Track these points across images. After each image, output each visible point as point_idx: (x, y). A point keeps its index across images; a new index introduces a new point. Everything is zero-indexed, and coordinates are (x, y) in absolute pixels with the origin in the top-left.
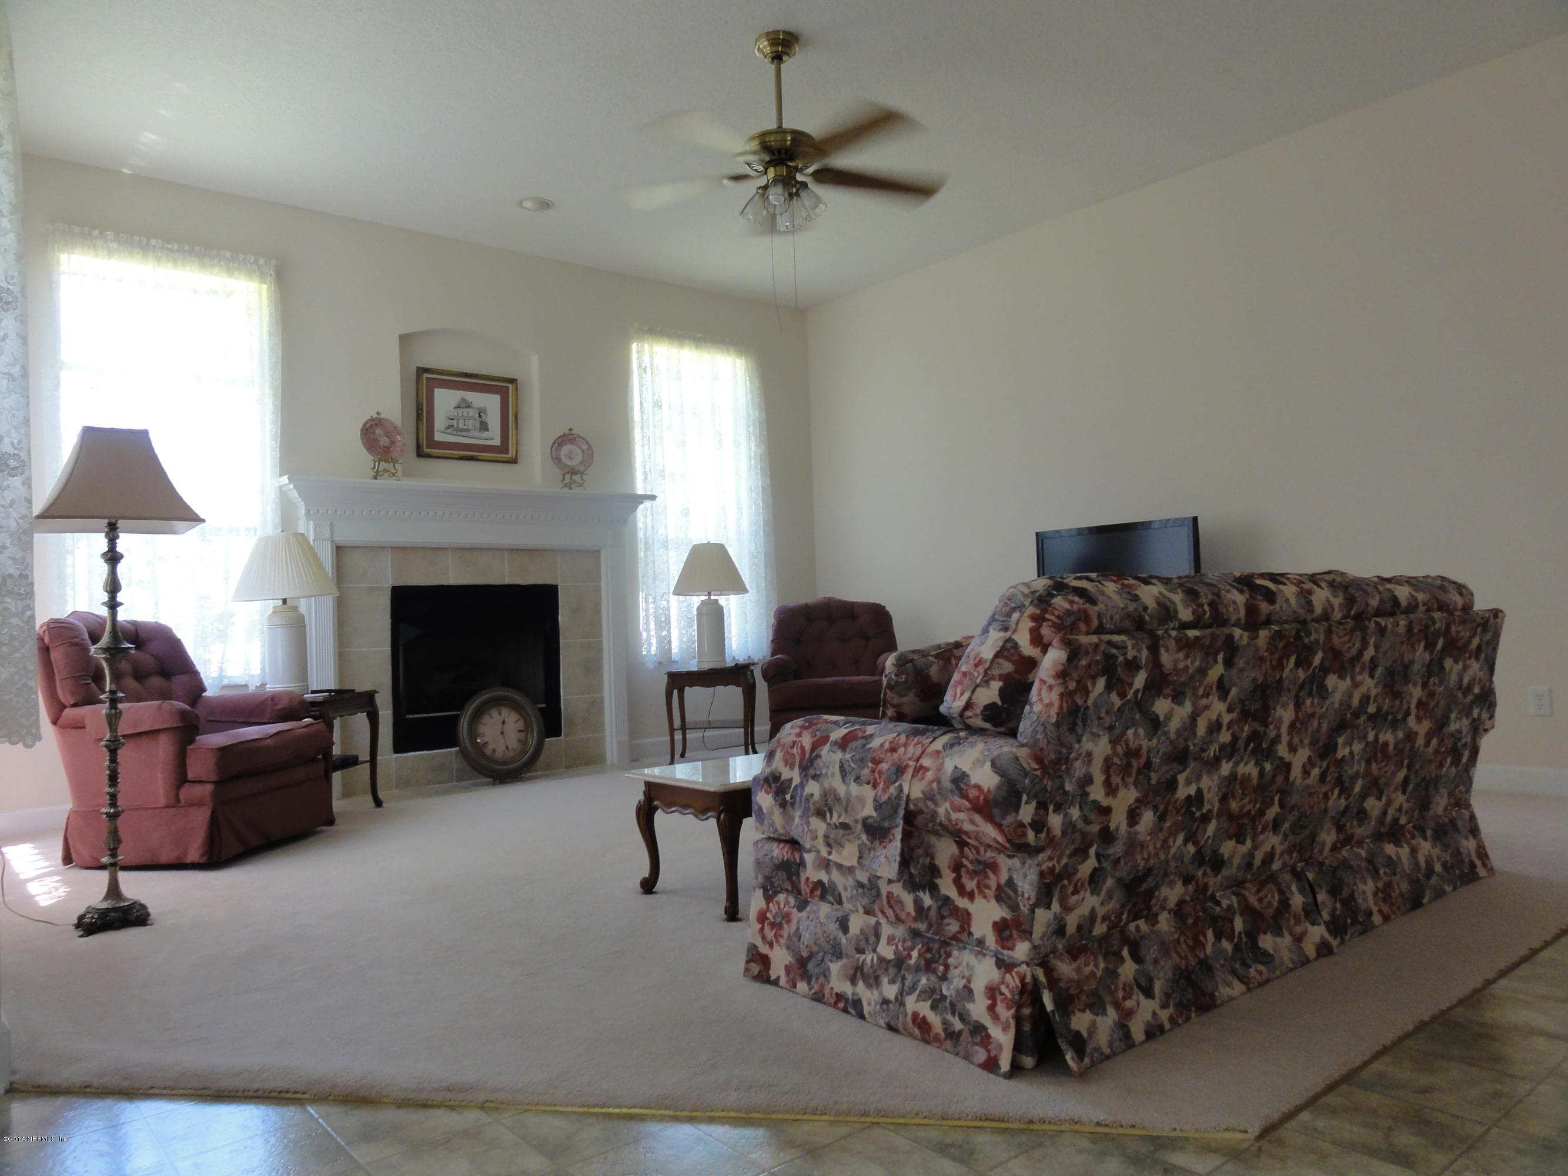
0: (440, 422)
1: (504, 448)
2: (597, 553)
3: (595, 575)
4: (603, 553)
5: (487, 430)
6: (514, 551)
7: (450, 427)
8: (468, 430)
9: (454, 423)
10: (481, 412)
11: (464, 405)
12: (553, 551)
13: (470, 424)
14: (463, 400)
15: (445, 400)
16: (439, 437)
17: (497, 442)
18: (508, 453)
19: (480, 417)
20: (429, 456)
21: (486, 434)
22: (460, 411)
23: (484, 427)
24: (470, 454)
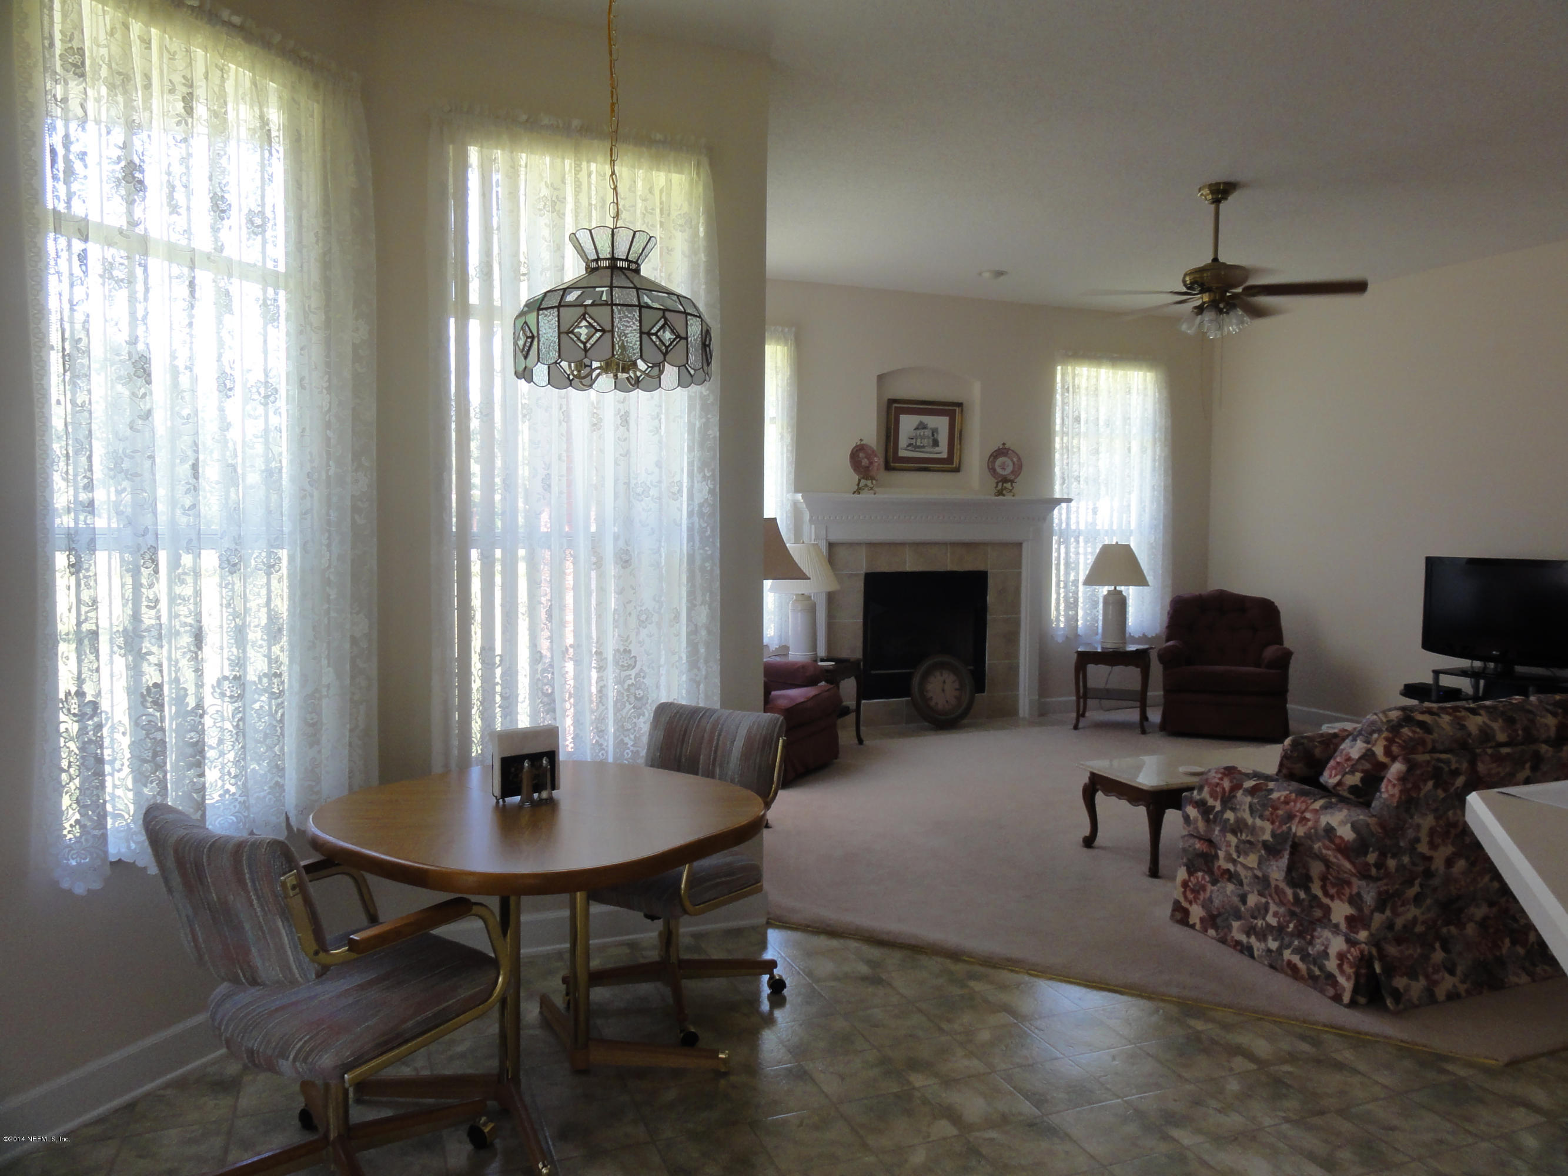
0: (903, 441)
1: (949, 460)
2: (1019, 545)
3: (1017, 563)
4: (1024, 545)
5: (938, 446)
6: (954, 544)
7: (910, 445)
8: (924, 447)
9: (913, 441)
10: (934, 431)
11: (922, 426)
12: (985, 544)
13: (925, 442)
14: (921, 423)
15: (908, 423)
16: (902, 453)
17: (945, 455)
18: (952, 464)
19: (933, 435)
20: (894, 469)
21: (937, 449)
22: (918, 432)
23: (936, 443)
24: (924, 466)
